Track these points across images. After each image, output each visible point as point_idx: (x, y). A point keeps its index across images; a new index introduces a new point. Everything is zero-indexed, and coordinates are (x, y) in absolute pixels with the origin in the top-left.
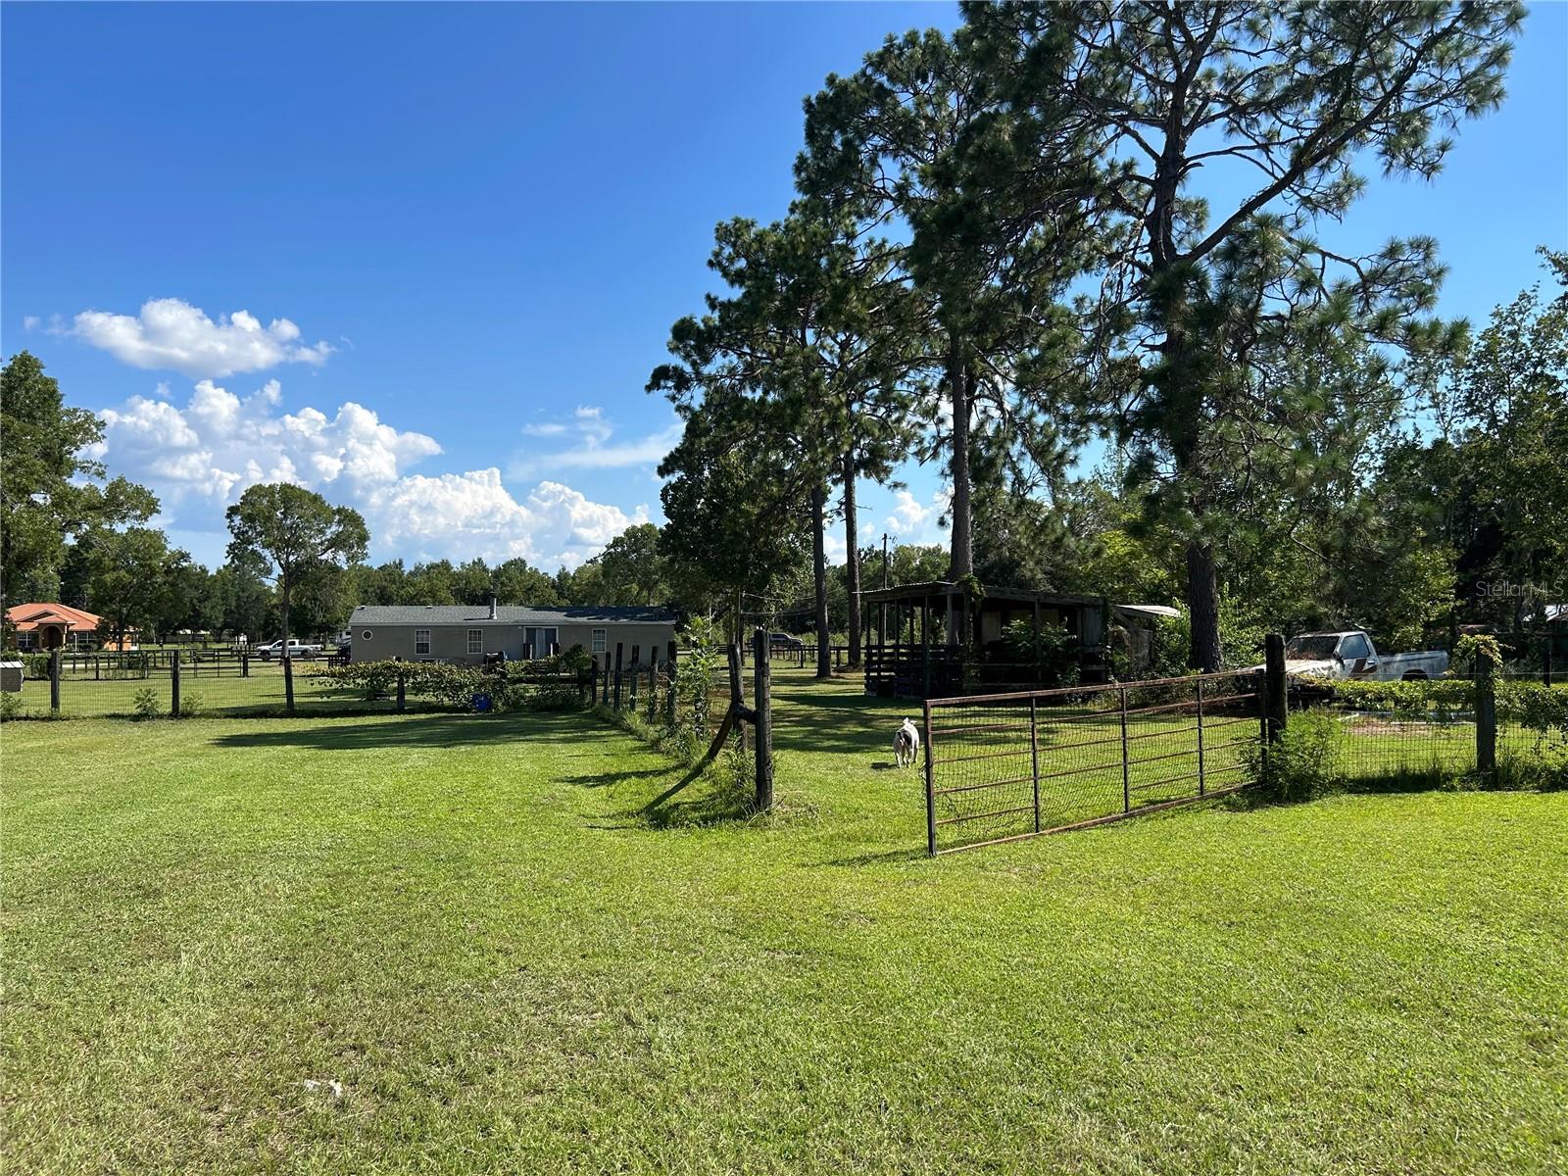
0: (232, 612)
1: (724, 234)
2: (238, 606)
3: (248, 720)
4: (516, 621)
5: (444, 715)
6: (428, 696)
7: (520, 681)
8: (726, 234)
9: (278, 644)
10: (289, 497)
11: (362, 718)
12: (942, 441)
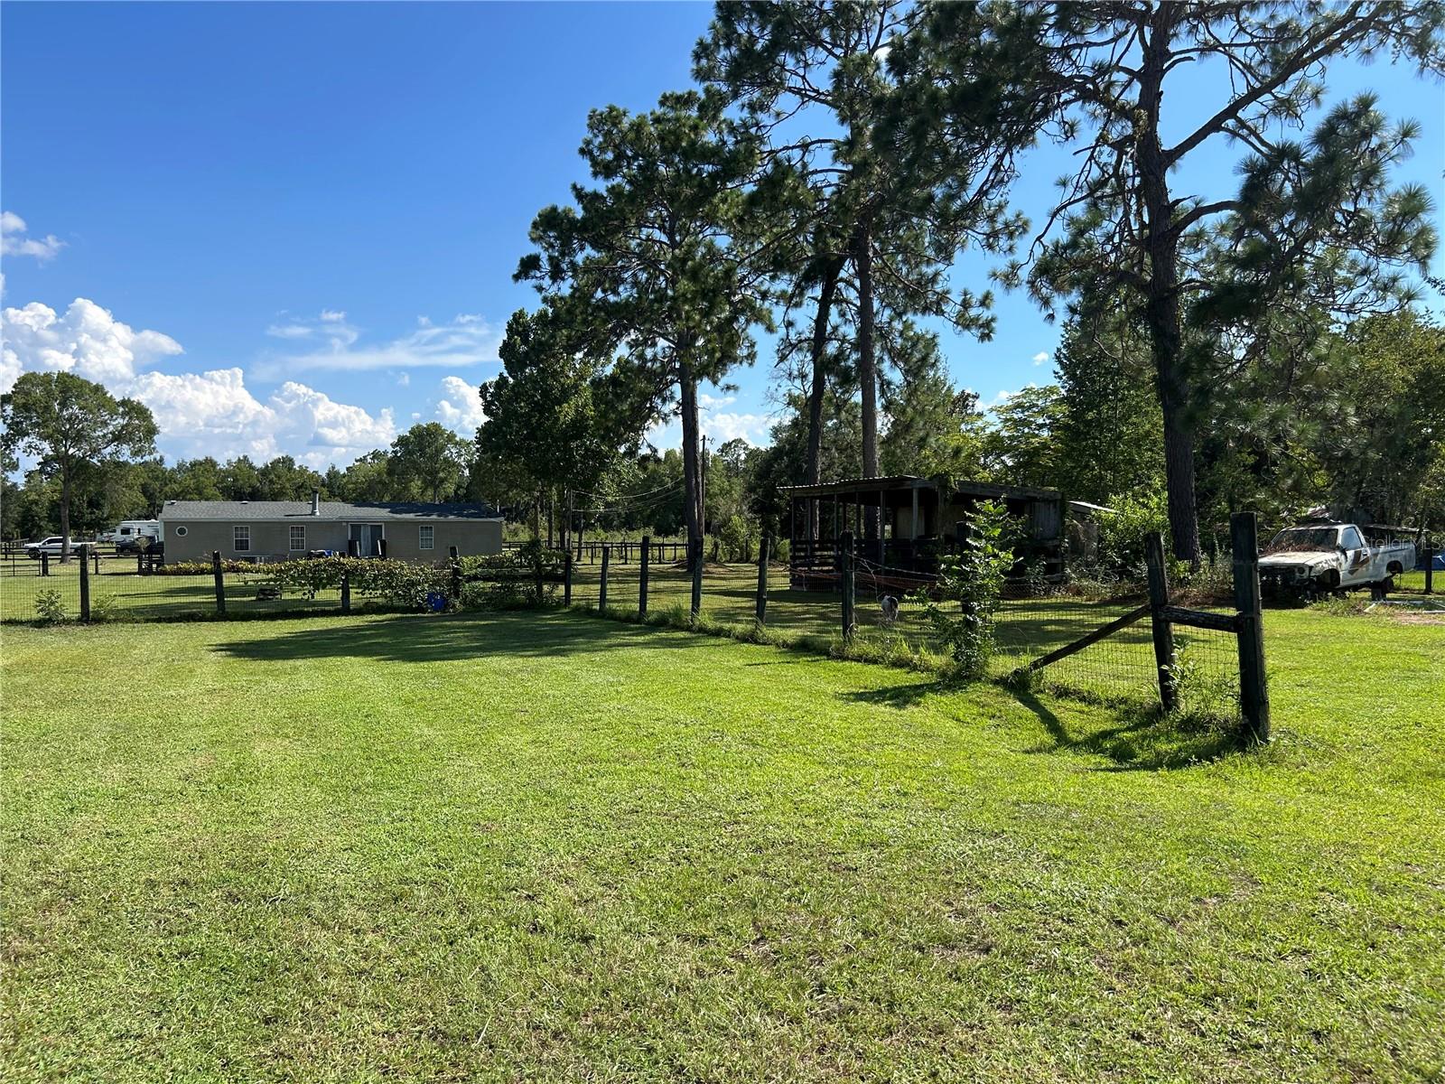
1: (597, 122)
3: (175, 624)
4: (340, 518)
5: (399, 615)
6: (375, 596)
7: (475, 578)
8: (600, 122)
9: (50, 542)
10: (69, 387)
11: (309, 621)
12: (791, 344)
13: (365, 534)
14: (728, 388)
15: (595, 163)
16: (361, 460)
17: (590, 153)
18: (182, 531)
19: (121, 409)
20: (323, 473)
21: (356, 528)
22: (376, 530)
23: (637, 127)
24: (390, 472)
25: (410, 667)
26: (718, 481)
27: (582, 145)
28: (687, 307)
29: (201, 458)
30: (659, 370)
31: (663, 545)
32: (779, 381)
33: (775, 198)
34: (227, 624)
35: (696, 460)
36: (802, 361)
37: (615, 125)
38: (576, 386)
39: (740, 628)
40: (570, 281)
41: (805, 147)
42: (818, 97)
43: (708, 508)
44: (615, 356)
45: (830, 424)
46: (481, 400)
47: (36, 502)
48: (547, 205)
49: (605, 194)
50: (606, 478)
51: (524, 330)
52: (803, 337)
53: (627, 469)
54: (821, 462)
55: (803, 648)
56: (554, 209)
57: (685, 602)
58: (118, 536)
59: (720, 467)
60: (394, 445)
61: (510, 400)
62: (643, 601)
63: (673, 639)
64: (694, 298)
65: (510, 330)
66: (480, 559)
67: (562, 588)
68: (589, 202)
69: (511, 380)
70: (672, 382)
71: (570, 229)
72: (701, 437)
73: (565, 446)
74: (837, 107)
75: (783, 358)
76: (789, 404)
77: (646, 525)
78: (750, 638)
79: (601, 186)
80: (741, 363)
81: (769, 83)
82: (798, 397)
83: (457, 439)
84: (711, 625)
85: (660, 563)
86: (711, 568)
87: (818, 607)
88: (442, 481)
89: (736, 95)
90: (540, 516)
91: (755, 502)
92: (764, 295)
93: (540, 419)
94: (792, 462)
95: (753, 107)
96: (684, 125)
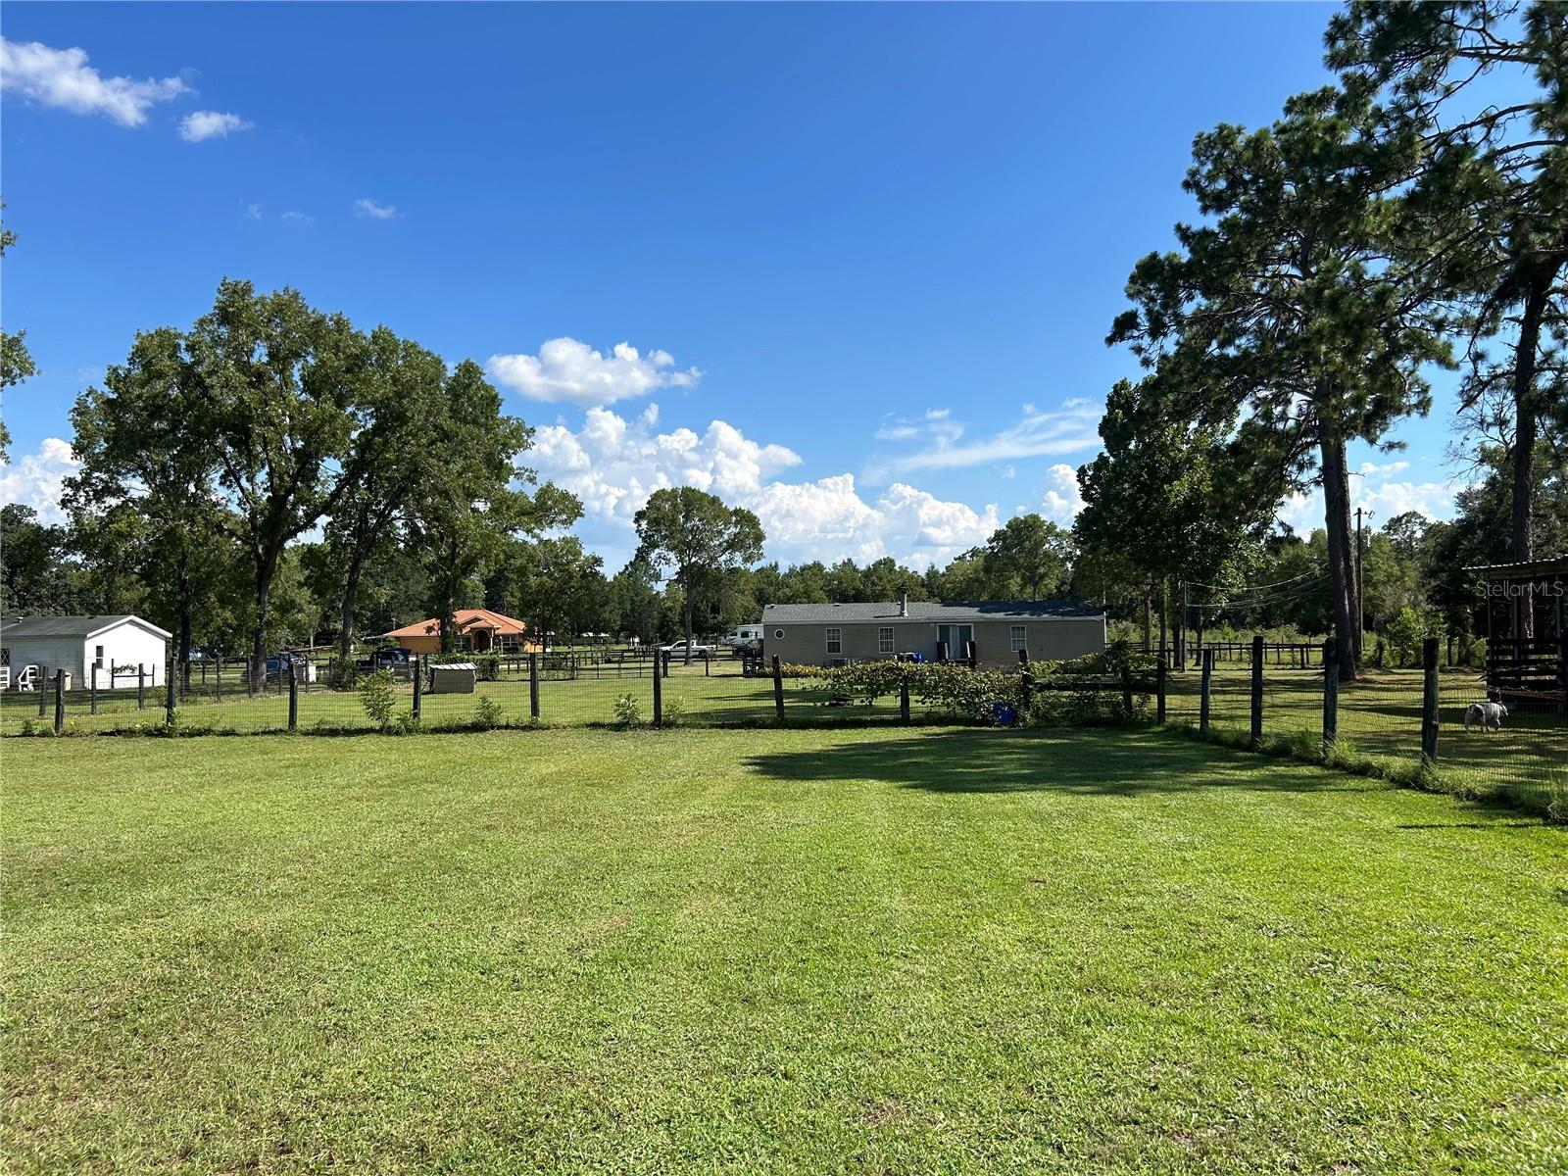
0: (627, 616)
1: (1204, 147)
2: (633, 610)
3: (736, 731)
4: (928, 618)
5: (961, 728)
6: (937, 705)
7: (1049, 687)
8: (1208, 146)
9: (679, 645)
10: (691, 500)
11: (865, 731)
12: (1481, 382)
13: (954, 635)
14: (1391, 446)
15: (1203, 195)
16: (960, 558)
17: (1197, 185)
18: (779, 634)
19: (734, 519)
20: (922, 573)
21: (944, 628)
22: (965, 631)
23: (1256, 144)
24: (987, 570)
25: (929, 799)
26: (1383, 566)
27: (1185, 177)
28: (1323, 348)
29: (810, 562)
30: (1293, 431)
31: (1308, 646)
32: (1465, 433)
33: (1445, 190)
34: (785, 733)
35: (1346, 539)
36: (1500, 402)
37: (1226, 146)
38: (1189, 460)
39: (1397, 764)
40: (1175, 337)
41: (1489, 121)
42: (1506, 52)
43: (1369, 599)
44: (1239, 422)
45: (1546, 483)
46: (1078, 485)
47: (670, 609)
48: (1145, 255)
49: (1217, 230)
50: (1229, 567)
51: (1127, 402)
52: (1499, 371)
53: (1254, 552)
54: (1533, 535)
55: (1501, 803)
56: (1154, 256)
57: (1315, 722)
58: (739, 640)
59: (1387, 548)
60: (991, 541)
61: (1109, 483)
62: (1256, 719)
63: (1294, 777)
64: (1333, 335)
65: (1112, 404)
66: (1054, 664)
67: (1154, 699)
68: (1198, 243)
69: (1112, 459)
70: (1312, 444)
71: (1173, 276)
72: (1353, 510)
73: (1177, 530)
74: (1534, 61)
75: (1469, 401)
76: (1482, 461)
77: (1289, 621)
78: (1411, 782)
79: (1212, 221)
80: (1408, 413)
81: (1434, 49)
82: (1495, 450)
83: (1058, 530)
84: (1353, 758)
85: (1303, 668)
86: (1372, 675)
87: (1533, 735)
88: (1042, 577)
89: (1385, 75)
90: (1151, 613)
91: (1438, 590)
92: (1439, 326)
93: (1147, 501)
94: (1489, 536)
95: (1411, 87)
96: (1316, 128)
